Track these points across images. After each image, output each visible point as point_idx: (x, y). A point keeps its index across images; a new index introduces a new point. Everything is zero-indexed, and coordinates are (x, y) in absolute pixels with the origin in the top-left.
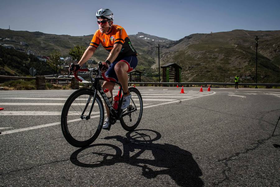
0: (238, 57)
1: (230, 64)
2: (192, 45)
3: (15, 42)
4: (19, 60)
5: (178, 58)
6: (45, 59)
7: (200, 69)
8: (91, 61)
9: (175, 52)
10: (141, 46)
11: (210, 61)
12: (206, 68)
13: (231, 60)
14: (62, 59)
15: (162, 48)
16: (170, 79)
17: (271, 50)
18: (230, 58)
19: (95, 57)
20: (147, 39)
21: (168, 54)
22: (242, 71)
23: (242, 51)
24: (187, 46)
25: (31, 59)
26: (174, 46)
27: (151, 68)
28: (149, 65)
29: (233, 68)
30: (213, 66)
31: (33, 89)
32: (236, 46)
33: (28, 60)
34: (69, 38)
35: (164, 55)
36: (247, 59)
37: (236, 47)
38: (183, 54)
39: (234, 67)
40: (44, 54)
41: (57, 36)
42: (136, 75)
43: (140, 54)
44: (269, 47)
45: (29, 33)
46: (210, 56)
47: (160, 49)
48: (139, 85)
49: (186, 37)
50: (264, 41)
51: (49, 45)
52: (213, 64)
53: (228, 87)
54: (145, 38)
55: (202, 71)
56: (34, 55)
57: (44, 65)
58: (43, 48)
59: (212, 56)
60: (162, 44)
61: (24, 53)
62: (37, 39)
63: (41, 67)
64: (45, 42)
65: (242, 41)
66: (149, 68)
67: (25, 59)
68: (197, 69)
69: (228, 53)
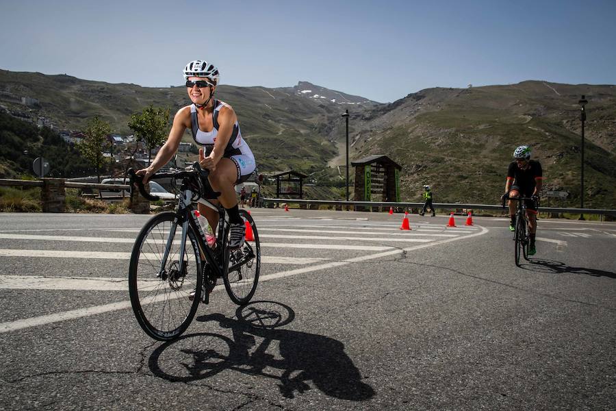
2: (425, 114)
3: (12, 98)
4: (17, 139)
5: (392, 144)
6: (79, 140)
7: (443, 170)
8: (187, 148)
9: (384, 129)
10: (304, 114)
11: (466, 153)
12: (457, 169)
14: (118, 139)
15: (354, 118)
16: (372, 192)
17: (611, 130)
20: (319, 98)
21: (367, 135)
23: (543, 131)
24: (413, 117)
25: (46, 137)
26: (384, 117)
27: (328, 166)
28: (322, 159)
30: (474, 164)
32: (529, 118)
33: (37, 140)
34: (136, 92)
35: (358, 137)
36: (555, 150)
37: (529, 122)
38: (403, 135)
40: (76, 127)
41: (109, 87)
42: (292, 183)
43: (302, 131)
44: (606, 123)
45: (42, 78)
46: (468, 140)
47: (350, 122)
48: (298, 205)
49: (410, 96)
50: (594, 110)
51: (88, 108)
52: (474, 161)
54: (315, 96)
55: (449, 176)
56: (53, 130)
58: (74, 113)
59: (472, 141)
60: (354, 111)
61: (30, 123)
62: (61, 90)
63: (67, 157)
64: (81, 99)
65: (543, 106)
66: (323, 165)
67: (31, 137)
68: (435, 172)
69: (511, 136)
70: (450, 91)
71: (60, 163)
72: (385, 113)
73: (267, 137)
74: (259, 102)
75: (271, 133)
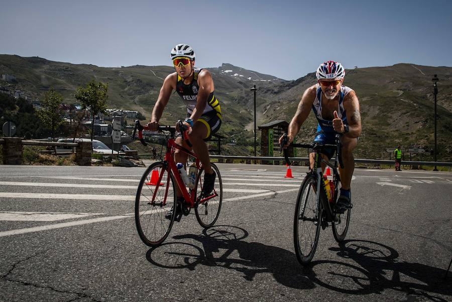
0: (405, 114)
1: (389, 125)
9: (289, 101)
10: (227, 89)
13: (391, 117)
14: (79, 108)
15: (266, 92)
18: (390, 115)
19: (141, 106)
20: (238, 76)
21: (276, 105)
22: (412, 139)
23: (412, 102)
25: (21, 106)
26: (289, 91)
27: (245, 129)
29: (396, 134)
32: (401, 92)
33: (15, 108)
34: (94, 71)
35: (269, 107)
36: (421, 117)
37: (401, 96)
39: (397, 130)
41: (72, 67)
43: (225, 102)
45: (19, 59)
51: (56, 83)
53: (382, 169)
54: (235, 75)
56: (27, 101)
58: (44, 87)
60: (266, 87)
61: (8, 95)
62: (35, 70)
63: (37, 123)
64: (49, 77)
65: (411, 83)
66: (241, 129)
67: (9, 106)
69: (387, 106)
71: (32, 127)
72: (290, 88)
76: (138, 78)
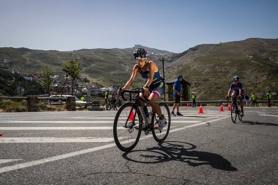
0: (254, 71)
1: (244, 78)
2: (199, 58)
4: (3, 79)
5: (183, 73)
6: (31, 78)
7: (208, 85)
8: (83, 79)
9: (178, 66)
11: (220, 76)
12: (216, 84)
13: (245, 73)
18: (244, 72)
19: (86, 74)
21: (170, 69)
22: (260, 86)
23: (259, 63)
24: (192, 59)
25: (16, 78)
26: (177, 60)
29: (249, 84)
31: (24, 110)
32: (252, 57)
33: (12, 79)
34: (57, 54)
36: (265, 72)
37: (251, 59)
39: (250, 82)
40: (30, 72)
41: (44, 52)
46: (220, 69)
49: (190, 49)
51: (35, 63)
52: (224, 80)
55: (212, 87)
56: (19, 74)
57: (30, 85)
58: (28, 65)
59: (223, 70)
61: (8, 71)
62: (22, 55)
63: (26, 87)
64: (31, 59)
65: (258, 51)
67: (9, 78)
68: (205, 86)
69: (242, 66)
70: (211, 45)
72: (178, 58)
73: (121, 72)
74: (116, 56)
75: (123, 70)
76: (84, 57)
